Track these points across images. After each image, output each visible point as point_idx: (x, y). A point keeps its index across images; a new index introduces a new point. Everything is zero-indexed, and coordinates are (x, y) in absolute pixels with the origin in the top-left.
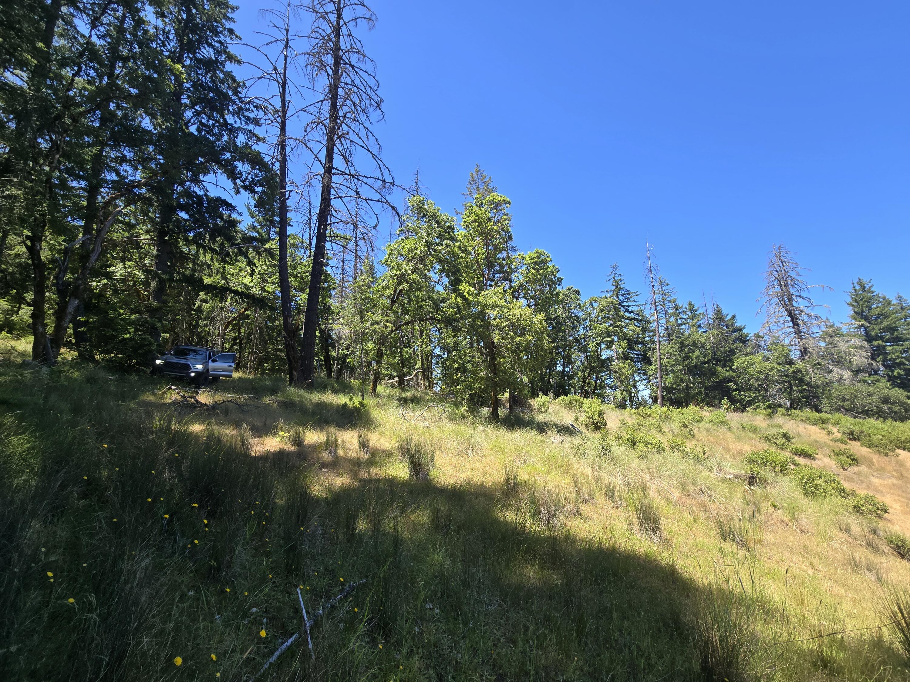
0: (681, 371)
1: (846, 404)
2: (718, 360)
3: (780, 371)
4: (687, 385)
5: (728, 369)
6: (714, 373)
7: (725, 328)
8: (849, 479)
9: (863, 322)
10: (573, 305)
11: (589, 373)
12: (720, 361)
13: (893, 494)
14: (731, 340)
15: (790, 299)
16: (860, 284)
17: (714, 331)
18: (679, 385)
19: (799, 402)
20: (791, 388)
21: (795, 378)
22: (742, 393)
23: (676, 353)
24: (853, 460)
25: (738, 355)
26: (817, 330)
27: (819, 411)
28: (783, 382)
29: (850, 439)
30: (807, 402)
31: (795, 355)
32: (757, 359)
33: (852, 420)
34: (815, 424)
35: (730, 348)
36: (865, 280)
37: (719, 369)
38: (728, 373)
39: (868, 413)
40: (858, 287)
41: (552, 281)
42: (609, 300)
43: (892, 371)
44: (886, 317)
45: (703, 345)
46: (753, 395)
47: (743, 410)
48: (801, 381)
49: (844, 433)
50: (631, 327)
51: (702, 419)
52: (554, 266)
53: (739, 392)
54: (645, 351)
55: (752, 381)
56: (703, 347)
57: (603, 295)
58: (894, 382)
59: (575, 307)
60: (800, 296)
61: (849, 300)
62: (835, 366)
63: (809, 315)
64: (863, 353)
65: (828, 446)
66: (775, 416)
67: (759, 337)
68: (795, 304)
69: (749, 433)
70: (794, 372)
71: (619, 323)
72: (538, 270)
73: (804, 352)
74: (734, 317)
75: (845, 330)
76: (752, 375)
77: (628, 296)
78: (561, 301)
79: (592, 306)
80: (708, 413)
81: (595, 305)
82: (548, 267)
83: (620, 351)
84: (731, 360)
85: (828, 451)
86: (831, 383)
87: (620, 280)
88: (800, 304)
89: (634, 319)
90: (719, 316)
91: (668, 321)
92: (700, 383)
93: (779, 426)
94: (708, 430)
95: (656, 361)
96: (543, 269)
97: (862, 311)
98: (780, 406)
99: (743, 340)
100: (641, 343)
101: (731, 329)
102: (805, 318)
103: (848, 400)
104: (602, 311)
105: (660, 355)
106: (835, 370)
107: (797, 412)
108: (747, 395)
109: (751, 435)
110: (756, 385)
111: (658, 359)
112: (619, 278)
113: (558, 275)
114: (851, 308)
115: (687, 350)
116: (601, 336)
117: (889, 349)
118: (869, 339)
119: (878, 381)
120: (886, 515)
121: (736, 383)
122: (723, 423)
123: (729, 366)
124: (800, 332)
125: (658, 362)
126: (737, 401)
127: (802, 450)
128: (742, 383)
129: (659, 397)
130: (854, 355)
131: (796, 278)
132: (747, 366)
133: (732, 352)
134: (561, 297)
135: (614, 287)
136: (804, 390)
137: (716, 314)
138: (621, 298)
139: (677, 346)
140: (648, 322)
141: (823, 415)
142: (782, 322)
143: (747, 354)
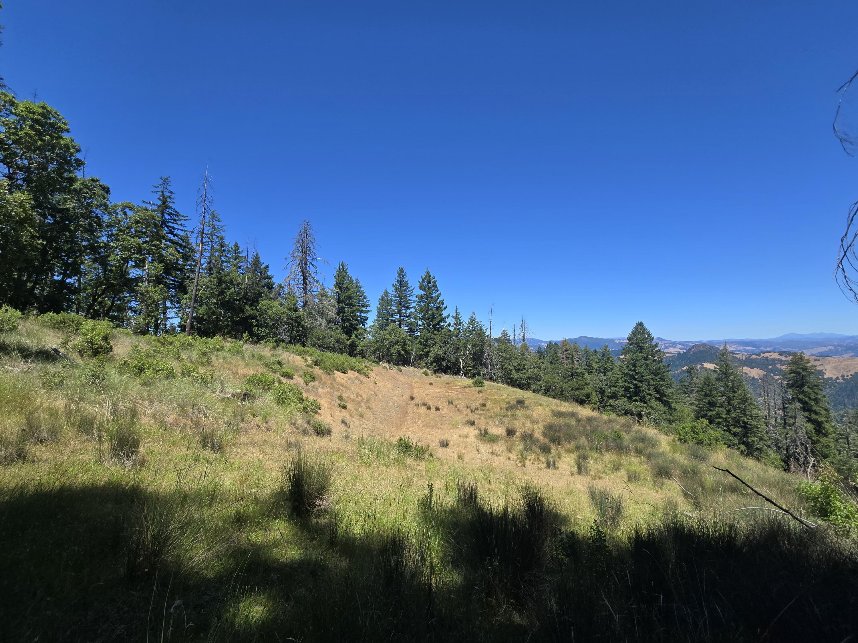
0: (215, 304)
1: (319, 342)
2: (248, 300)
3: (289, 315)
4: (217, 318)
5: (254, 308)
6: (242, 310)
7: (259, 274)
8: (308, 391)
9: (338, 290)
10: (95, 203)
11: (105, 290)
12: (249, 301)
13: (326, 398)
14: (261, 286)
15: (306, 264)
16: (343, 265)
17: (250, 275)
18: (209, 317)
19: (295, 339)
20: (293, 329)
21: (296, 321)
22: (260, 329)
23: (213, 287)
24: (313, 378)
25: (264, 298)
26: (317, 291)
27: (304, 346)
28: (289, 324)
29: (315, 365)
30: (300, 339)
31: (300, 305)
32: (276, 303)
33: (319, 352)
34: (299, 354)
35: (259, 291)
36: (345, 264)
37: (247, 307)
38: (253, 312)
39: (328, 349)
40: (341, 267)
41: (65, 158)
42: (150, 213)
43: (344, 323)
44: (349, 290)
45: (238, 285)
46: (267, 331)
47: (257, 342)
48: (299, 324)
49: (313, 361)
50: (171, 250)
51: (222, 348)
52: (72, 140)
53: (258, 328)
54: (183, 279)
55: (269, 321)
56: (238, 286)
57: (144, 205)
58: (344, 330)
59: (97, 207)
60: (311, 263)
61: (335, 274)
62: (320, 316)
63: (314, 279)
64: (334, 310)
65: (302, 369)
66: (277, 349)
67: (281, 287)
68: (308, 268)
69: (256, 361)
70: (296, 317)
71: (158, 243)
72: (39, 134)
73: (306, 303)
74: (267, 267)
75: (329, 294)
76: (270, 316)
77: (176, 218)
78: (75, 190)
79: (125, 214)
80: (228, 344)
81: (130, 213)
82: (61, 137)
83: (153, 273)
84: (258, 302)
85: (301, 373)
86: (315, 327)
87: (170, 197)
88: (311, 269)
89: (177, 243)
90: (256, 262)
91: (212, 255)
92: (229, 317)
93: (278, 356)
94: (224, 358)
95: (192, 291)
96: (50, 135)
97: (340, 284)
98: (283, 341)
99: (270, 287)
100: (179, 270)
101: (263, 276)
102: (311, 279)
103: (321, 339)
104: (137, 222)
105: (197, 286)
106: (319, 319)
107: (292, 346)
108: (263, 331)
109: (257, 362)
110: (271, 324)
111: (195, 290)
112: (169, 194)
113: (78, 156)
114: (335, 279)
115: (223, 286)
116: (129, 250)
117: (346, 309)
118: (339, 302)
119: (337, 329)
120: (319, 411)
121: (257, 321)
122: (239, 352)
123: (255, 306)
124: (306, 289)
125: (194, 293)
126: (255, 335)
127: (287, 372)
128: (261, 321)
129: (188, 326)
130: (330, 311)
131: (312, 250)
132: (268, 308)
133: (260, 295)
134: (77, 185)
135: (159, 203)
136: (300, 331)
137: (254, 260)
138: (167, 216)
139: (215, 281)
140: (193, 251)
141: (306, 349)
142: (297, 279)
143: (270, 299)
